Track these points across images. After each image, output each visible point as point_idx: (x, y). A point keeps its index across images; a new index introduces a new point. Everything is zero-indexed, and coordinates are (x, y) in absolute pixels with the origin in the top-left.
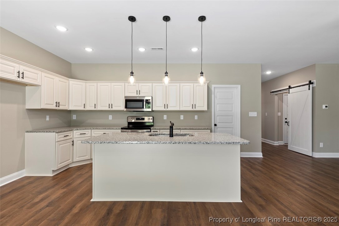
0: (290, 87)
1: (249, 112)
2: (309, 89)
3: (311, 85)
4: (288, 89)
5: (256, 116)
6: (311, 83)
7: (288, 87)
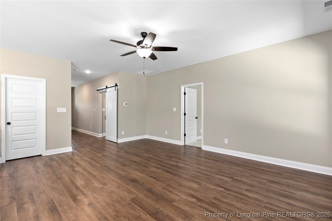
0: (107, 87)
1: (58, 108)
2: (115, 90)
3: (116, 87)
4: (105, 88)
5: (65, 111)
6: (116, 85)
7: (105, 87)
